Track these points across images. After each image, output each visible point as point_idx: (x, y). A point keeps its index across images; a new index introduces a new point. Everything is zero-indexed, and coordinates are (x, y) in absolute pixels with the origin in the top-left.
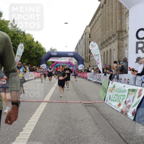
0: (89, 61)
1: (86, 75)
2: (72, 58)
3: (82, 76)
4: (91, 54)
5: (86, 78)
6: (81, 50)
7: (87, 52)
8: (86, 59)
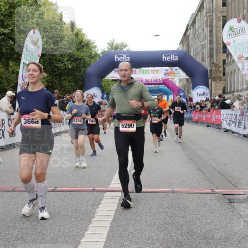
0: (224, 74)
1: (218, 116)
2: (174, 69)
3: (204, 119)
4: (227, 56)
5: (218, 126)
6: (199, 44)
7: (217, 50)
8: (214, 69)
